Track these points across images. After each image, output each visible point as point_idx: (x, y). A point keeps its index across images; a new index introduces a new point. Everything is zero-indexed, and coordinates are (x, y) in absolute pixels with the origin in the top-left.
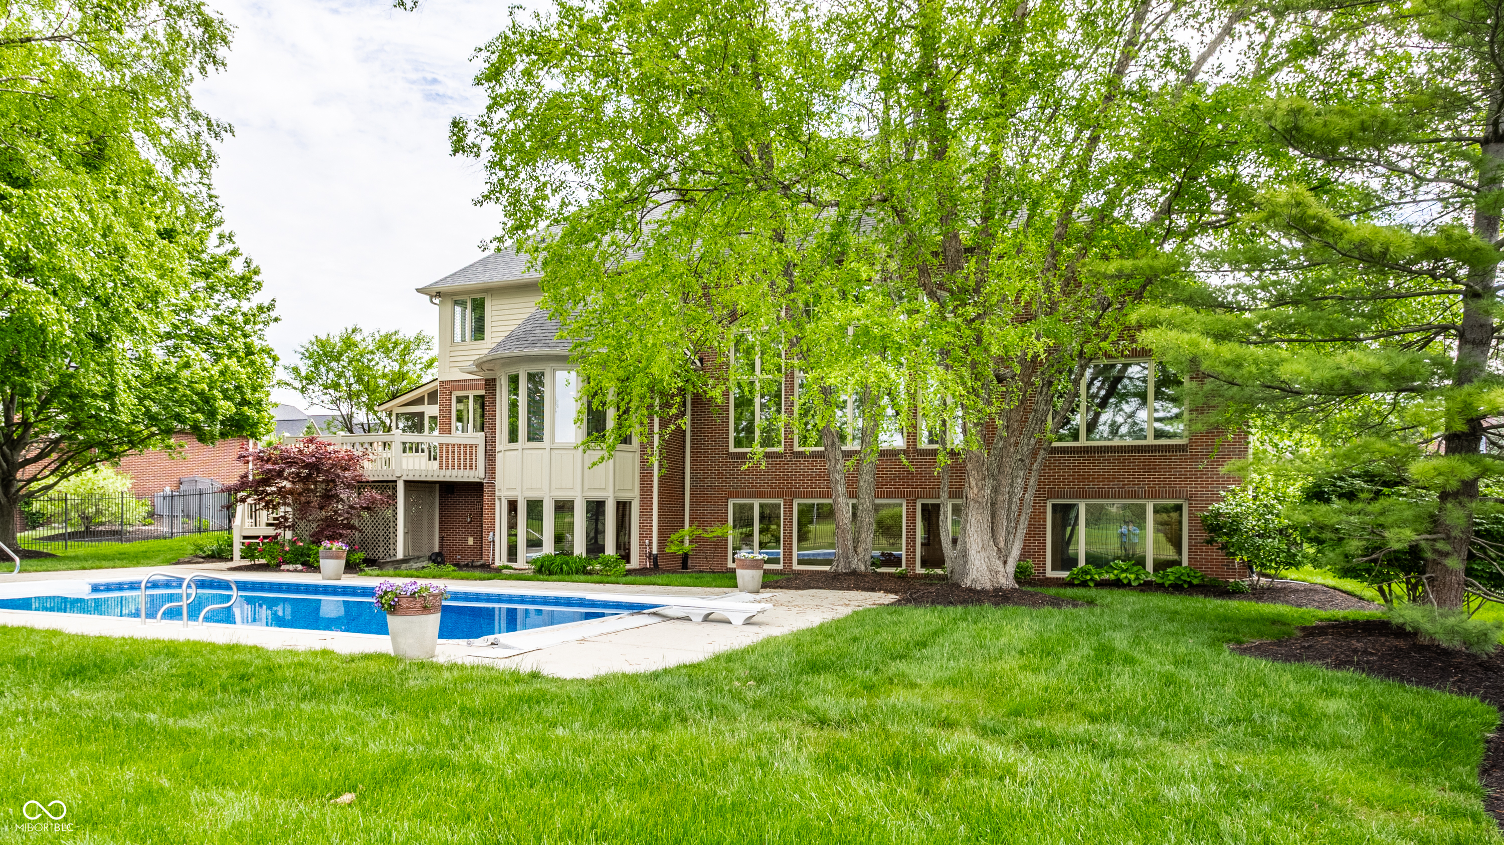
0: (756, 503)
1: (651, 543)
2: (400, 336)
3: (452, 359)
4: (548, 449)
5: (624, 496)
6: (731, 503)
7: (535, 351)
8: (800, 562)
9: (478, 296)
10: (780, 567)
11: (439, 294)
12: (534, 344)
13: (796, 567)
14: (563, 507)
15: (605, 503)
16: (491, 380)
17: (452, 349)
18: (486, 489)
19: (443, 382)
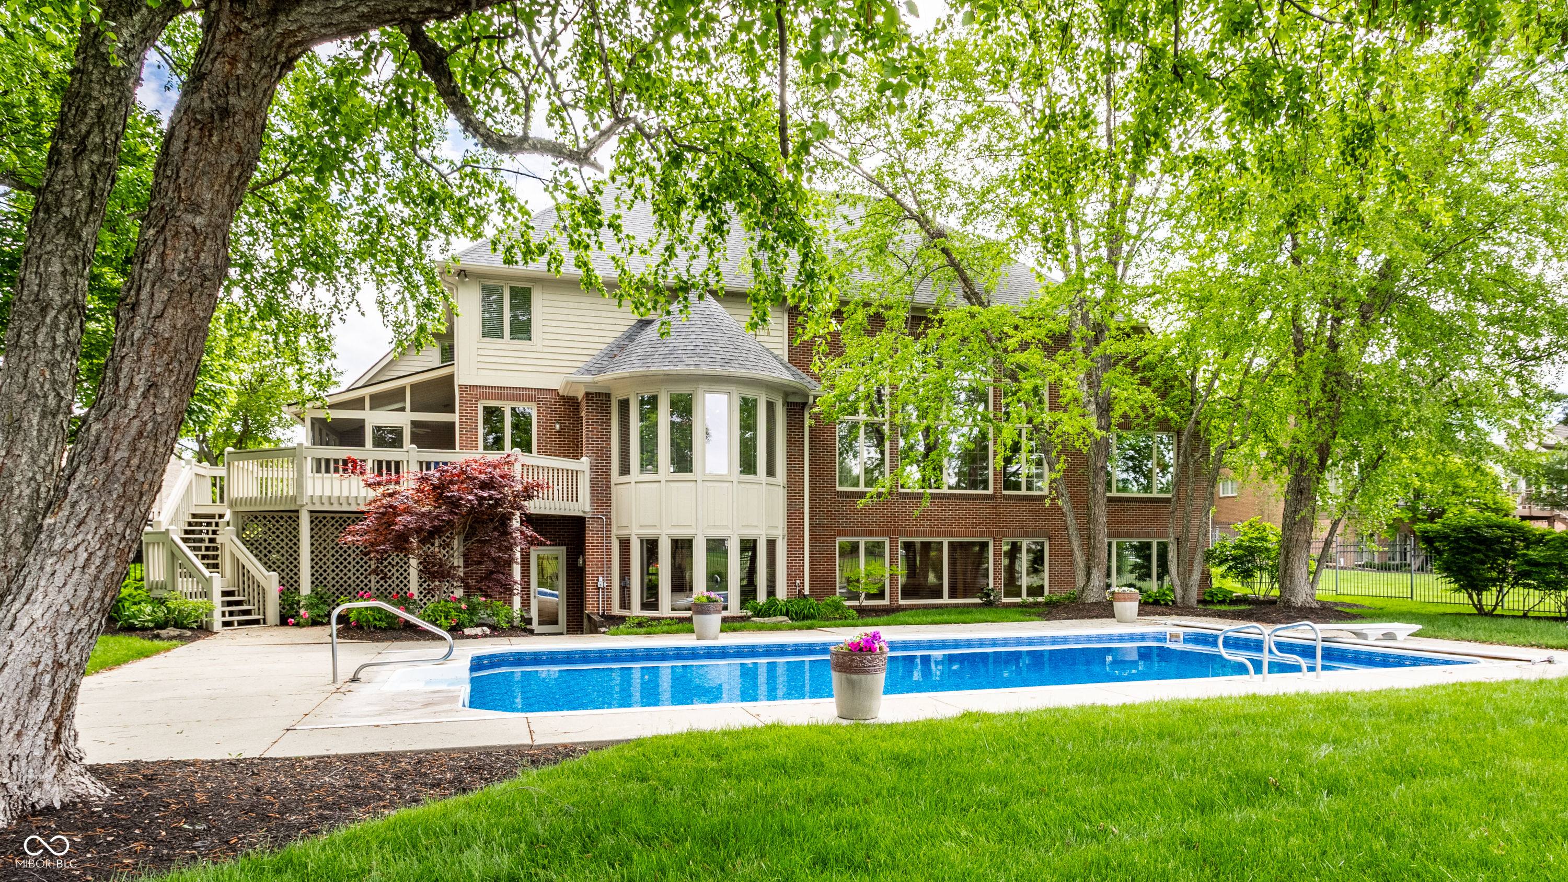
0: (862, 541)
1: (802, 583)
3: (481, 359)
4: (698, 482)
5: (773, 533)
6: (838, 541)
9: (517, 285)
11: (463, 273)
15: (755, 541)
16: (598, 394)
17: (480, 345)
18: (589, 525)
19: (466, 386)
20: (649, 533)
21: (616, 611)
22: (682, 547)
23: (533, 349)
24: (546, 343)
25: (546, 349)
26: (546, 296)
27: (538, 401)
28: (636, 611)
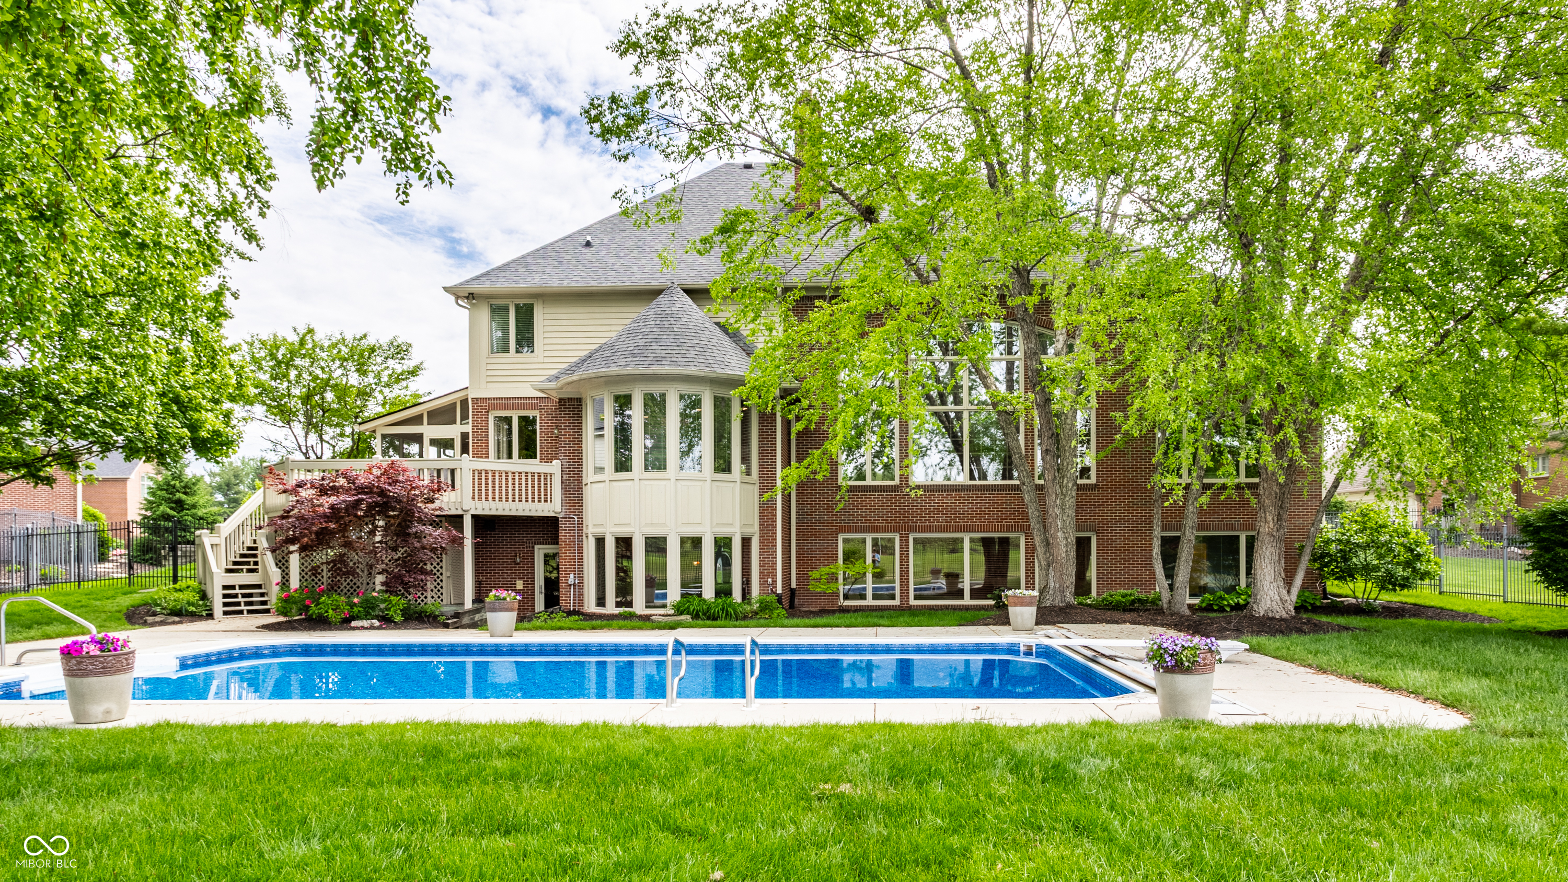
0: (869, 538)
1: (774, 582)
2: (371, 340)
3: (490, 373)
4: (673, 480)
5: (748, 531)
6: (841, 538)
7: (656, 369)
8: (916, 597)
9: (522, 302)
10: (897, 602)
11: (471, 296)
12: (658, 361)
13: (913, 602)
14: (692, 545)
15: (730, 539)
16: (570, 399)
17: (489, 361)
18: (562, 526)
19: (477, 399)
20: (623, 532)
21: (591, 606)
22: (656, 546)
23: (535, 360)
24: (547, 354)
25: (546, 360)
26: (547, 310)
27: (540, 409)
28: (611, 608)
